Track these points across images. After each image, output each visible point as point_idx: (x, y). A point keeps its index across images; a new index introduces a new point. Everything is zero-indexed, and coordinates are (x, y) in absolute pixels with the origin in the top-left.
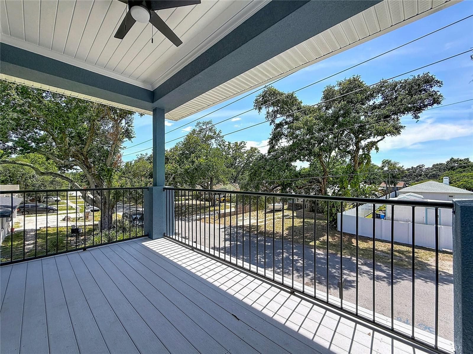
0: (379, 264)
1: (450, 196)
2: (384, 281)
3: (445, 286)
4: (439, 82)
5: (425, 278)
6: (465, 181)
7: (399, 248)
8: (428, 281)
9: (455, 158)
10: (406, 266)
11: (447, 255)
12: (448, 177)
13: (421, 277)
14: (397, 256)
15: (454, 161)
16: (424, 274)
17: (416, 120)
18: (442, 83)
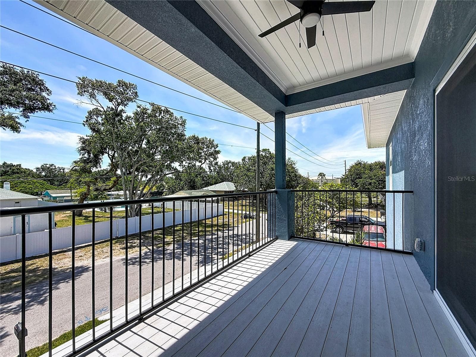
0: (4, 295)
1: (16, 203)
2: (33, 305)
3: (81, 277)
4: (48, 90)
5: (64, 280)
6: (23, 187)
7: (10, 268)
8: (68, 281)
9: (9, 162)
10: (36, 280)
11: (59, 254)
12: (9, 183)
13: (59, 281)
14: (16, 277)
15: (7, 166)
16: (58, 277)
17: (26, 119)
18: (50, 93)
